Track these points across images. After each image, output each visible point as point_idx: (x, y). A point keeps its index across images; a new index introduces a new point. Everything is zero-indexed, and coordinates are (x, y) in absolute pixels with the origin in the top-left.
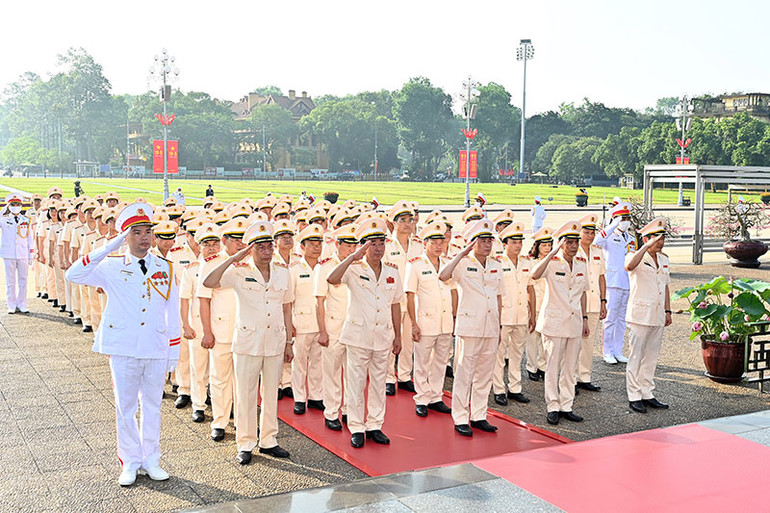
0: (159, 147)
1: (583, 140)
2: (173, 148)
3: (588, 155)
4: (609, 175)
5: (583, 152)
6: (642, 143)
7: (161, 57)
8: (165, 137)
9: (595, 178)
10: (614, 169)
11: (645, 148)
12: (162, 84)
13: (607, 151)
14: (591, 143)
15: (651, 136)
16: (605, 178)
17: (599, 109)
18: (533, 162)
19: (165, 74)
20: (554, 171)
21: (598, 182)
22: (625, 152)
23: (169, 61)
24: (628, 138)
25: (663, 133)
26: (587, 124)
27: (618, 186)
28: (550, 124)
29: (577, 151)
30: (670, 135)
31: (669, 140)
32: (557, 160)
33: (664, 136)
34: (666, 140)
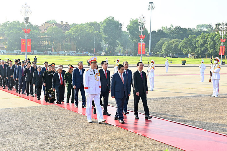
0: (23, 42)
1: (173, 40)
2: (29, 42)
3: (176, 46)
4: (184, 53)
5: (174, 44)
6: (198, 41)
7: (25, 6)
8: (26, 38)
9: (179, 54)
10: (187, 51)
11: (199, 43)
12: (25, 17)
13: (184, 44)
14: (177, 41)
15: (202, 38)
16: (183, 54)
17: (178, 29)
18: (154, 48)
19: (26, 13)
20: (163, 51)
21: (180, 56)
22: (191, 45)
24: (192, 39)
25: (206, 38)
26: (174, 34)
27: (188, 57)
28: (160, 34)
29: (171, 44)
30: (209, 38)
31: (209, 39)
32: (164, 48)
33: (207, 38)
34: (208, 40)
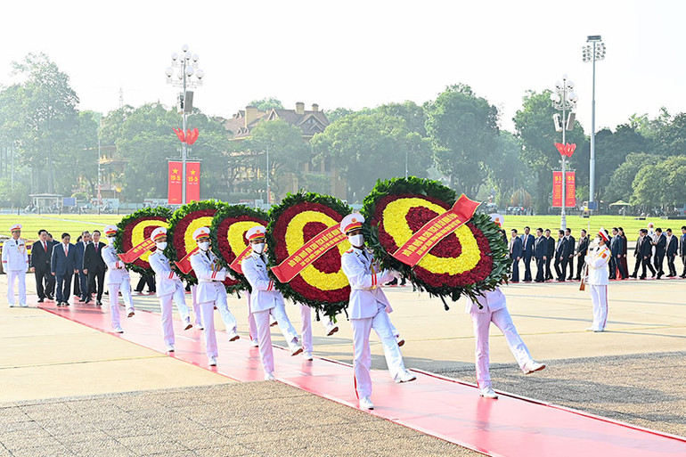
0: (175, 171)
1: (671, 160)
2: (193, 172)
3: (681, 179)
5: (673, 174)
7: (182, 55)
8: (184, 158)
12: (182, 90)
14: (682, 163)
18: (607, 188)
19: (185, 77)
20: (637, 197)
23: (191, 61)
26: (673, 140)
28: (625, 139)
29: (665, 174)
32: (639, 186)
